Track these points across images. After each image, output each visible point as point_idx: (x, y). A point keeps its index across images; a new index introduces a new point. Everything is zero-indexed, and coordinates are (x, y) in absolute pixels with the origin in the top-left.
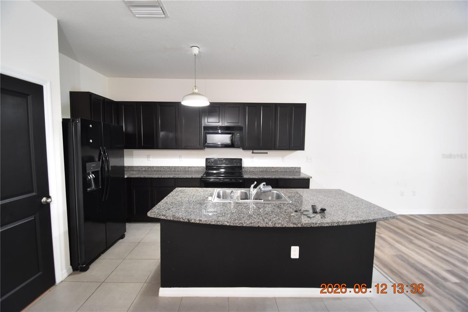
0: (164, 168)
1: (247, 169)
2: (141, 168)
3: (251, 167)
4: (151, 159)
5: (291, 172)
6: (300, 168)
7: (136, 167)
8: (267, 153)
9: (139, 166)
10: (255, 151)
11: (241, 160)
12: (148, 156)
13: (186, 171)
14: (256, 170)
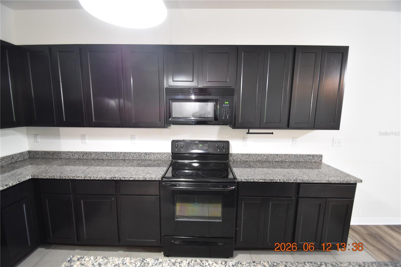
0: (108, 154)
1: (236, 156)
2: (73, 155)
3: (243, 154)
4: (87, 141)
5: (306, 162)
6: (321, 156)
7: (64, 153)
8: (272, 133)
9: (69, 152)
10: (251, 131)
11: (228, 143)
12: (83, 137)
13: (141, 160)
14: (251, 159)
